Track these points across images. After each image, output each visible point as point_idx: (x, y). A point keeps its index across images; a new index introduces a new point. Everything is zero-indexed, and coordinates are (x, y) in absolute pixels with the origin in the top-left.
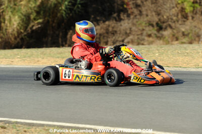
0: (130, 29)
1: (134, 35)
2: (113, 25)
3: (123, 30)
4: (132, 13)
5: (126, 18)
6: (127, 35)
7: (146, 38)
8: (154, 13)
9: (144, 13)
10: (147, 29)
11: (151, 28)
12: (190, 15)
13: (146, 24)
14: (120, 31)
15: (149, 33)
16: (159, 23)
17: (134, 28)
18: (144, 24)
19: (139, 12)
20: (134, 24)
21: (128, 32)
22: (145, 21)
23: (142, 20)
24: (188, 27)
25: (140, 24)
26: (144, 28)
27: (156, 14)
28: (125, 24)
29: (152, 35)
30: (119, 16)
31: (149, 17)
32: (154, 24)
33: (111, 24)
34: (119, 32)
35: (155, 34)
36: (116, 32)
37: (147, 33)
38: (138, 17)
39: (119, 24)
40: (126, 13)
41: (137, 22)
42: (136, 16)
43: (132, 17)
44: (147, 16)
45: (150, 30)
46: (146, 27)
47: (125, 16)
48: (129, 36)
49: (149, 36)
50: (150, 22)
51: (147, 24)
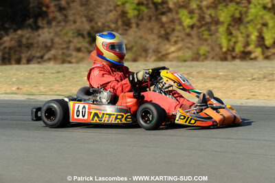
0: (52, 40)
1: (57, 49)
2: (27, 35)
3: (43, 42)
4: (55, 18)
5: (46, 25)
6: (48, 49)
7: (74, 53)
8: (84, 19)
9: (71, 18)
10: (75, 40)
11: (81, 39)
12: (134, 21)
13: (73, 33)
14: (38, 43)
15: (79, 46)
16: (92, 32)
17: (57, 40)
18: (70, 34)
19: (63, 17)
20: (57, 34)
21: (49, 44)
22: (72, 30)
23: (68, 28)
24: (131, 39)
25: (66, 34)
26: (71, 39)
27: (87, 20)
28: (45, 34)
29: (83, 49)
30: (36, 22)
31: (78, 24)
32: (85, 33)
33: (24, 33)
34: (36, 45)
35: (86, 48)
36: (32, 44)
37: (75, 46)
38: (62, 24)
39: (36, 34)
40: (46, 19)
41: (61, 31)
42: (59, 22)
43: (54, 24)
44: (75, 22)
45: (79, 43)
46: (73, 37)
47: (45, 22)
48: (50, 50)
49: (79, 50)
50: (79, 30)
51: (75, 34)
